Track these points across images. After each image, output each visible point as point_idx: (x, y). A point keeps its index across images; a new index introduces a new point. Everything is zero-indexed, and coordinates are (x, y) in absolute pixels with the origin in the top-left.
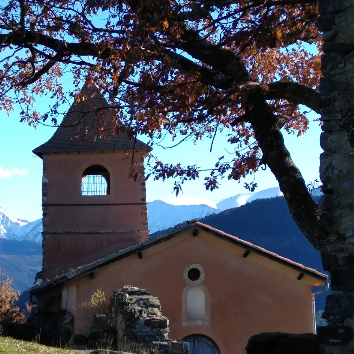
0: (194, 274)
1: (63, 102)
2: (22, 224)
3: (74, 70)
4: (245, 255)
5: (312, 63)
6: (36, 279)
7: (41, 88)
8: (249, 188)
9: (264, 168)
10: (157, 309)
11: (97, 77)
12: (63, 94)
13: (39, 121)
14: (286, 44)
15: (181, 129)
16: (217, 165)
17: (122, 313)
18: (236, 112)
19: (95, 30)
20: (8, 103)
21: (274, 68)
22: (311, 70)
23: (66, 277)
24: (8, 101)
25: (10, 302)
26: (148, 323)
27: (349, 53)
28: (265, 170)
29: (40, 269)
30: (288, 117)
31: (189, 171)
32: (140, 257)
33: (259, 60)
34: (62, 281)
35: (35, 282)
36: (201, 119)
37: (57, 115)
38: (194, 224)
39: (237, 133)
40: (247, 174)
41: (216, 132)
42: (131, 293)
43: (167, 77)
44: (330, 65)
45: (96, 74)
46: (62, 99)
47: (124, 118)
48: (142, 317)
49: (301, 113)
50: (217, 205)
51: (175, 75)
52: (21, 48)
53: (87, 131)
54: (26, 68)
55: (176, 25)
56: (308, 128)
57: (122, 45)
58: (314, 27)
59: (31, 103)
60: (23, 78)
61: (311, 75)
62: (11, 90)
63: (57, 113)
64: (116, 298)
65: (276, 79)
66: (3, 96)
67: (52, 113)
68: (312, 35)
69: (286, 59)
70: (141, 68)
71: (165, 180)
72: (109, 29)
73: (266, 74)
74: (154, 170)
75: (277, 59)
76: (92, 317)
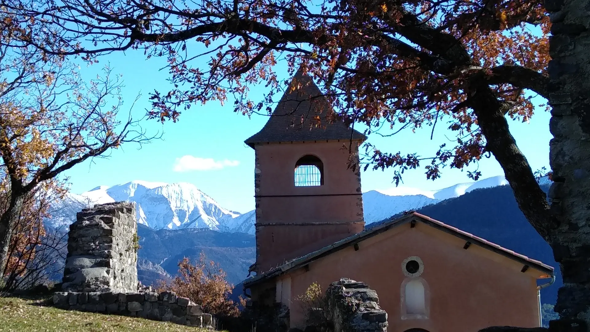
0: (413, 267)
1: (278, 91)
2: (234, 216)
3: (288, 58)
4: (466, 247)
5: (536, 46)
6: (250, 271)
7: (255, 77)
8: (472, 176)
9: (488, 156)
10: (375, 303)
11: (312, 64)
12: (278, 82)
13: (253, 110)
14: (510, 27)
15: (399, 116)
16: (438, 153)
17: (339, 307)
18: (457, 99)
19: (311, 16)
20: (222, 92)
21: (497, 52)
22: (536, 53)
23: (281, 270)
24: (221, 90)
25: (224, 295)
26: (366, 317)
27: (579, 34)
28: (489, 157)
29: (253, 261)
30: (513, 103)
31: (409, 160)
32: (356, 249)
33: (481, 44)
34: (277, 273)
35: (249, 275)
36: (421, 106)
37: (271, 103)
38: (412, 215)
39: (458, 120)
40: (471, 162)
41: (437, 118)
42: (348, 286)
43: (385, 63)
44: (559, 47)
45: (311, 61)
46: (276, 88)
47: (340, 106)
48: (360, 310)
49: (526, 99)
50: (434, 195)
51: (393, 61)
52: (235, 36)
53: (302, 119)
54: (240, 57)
55: (395, 9)
56: (533, 114)
57: (339, 31)
58: (540, 8)
59: (245, 93)
60: (236, 67)
61: (536, 58)
62: (225, 79)
63: (272, 101)
64: (332, 291)
65: (499, 63)
66: (217, 85)
67: (267, 102)
68: (538, 16)
69: (509, 42)
70: (358, 54)
71: (384, 169)
72: (325, 14)
73: (488, 59)
74: (373, 159)
75: (500, 43)
76: (308, 310)
